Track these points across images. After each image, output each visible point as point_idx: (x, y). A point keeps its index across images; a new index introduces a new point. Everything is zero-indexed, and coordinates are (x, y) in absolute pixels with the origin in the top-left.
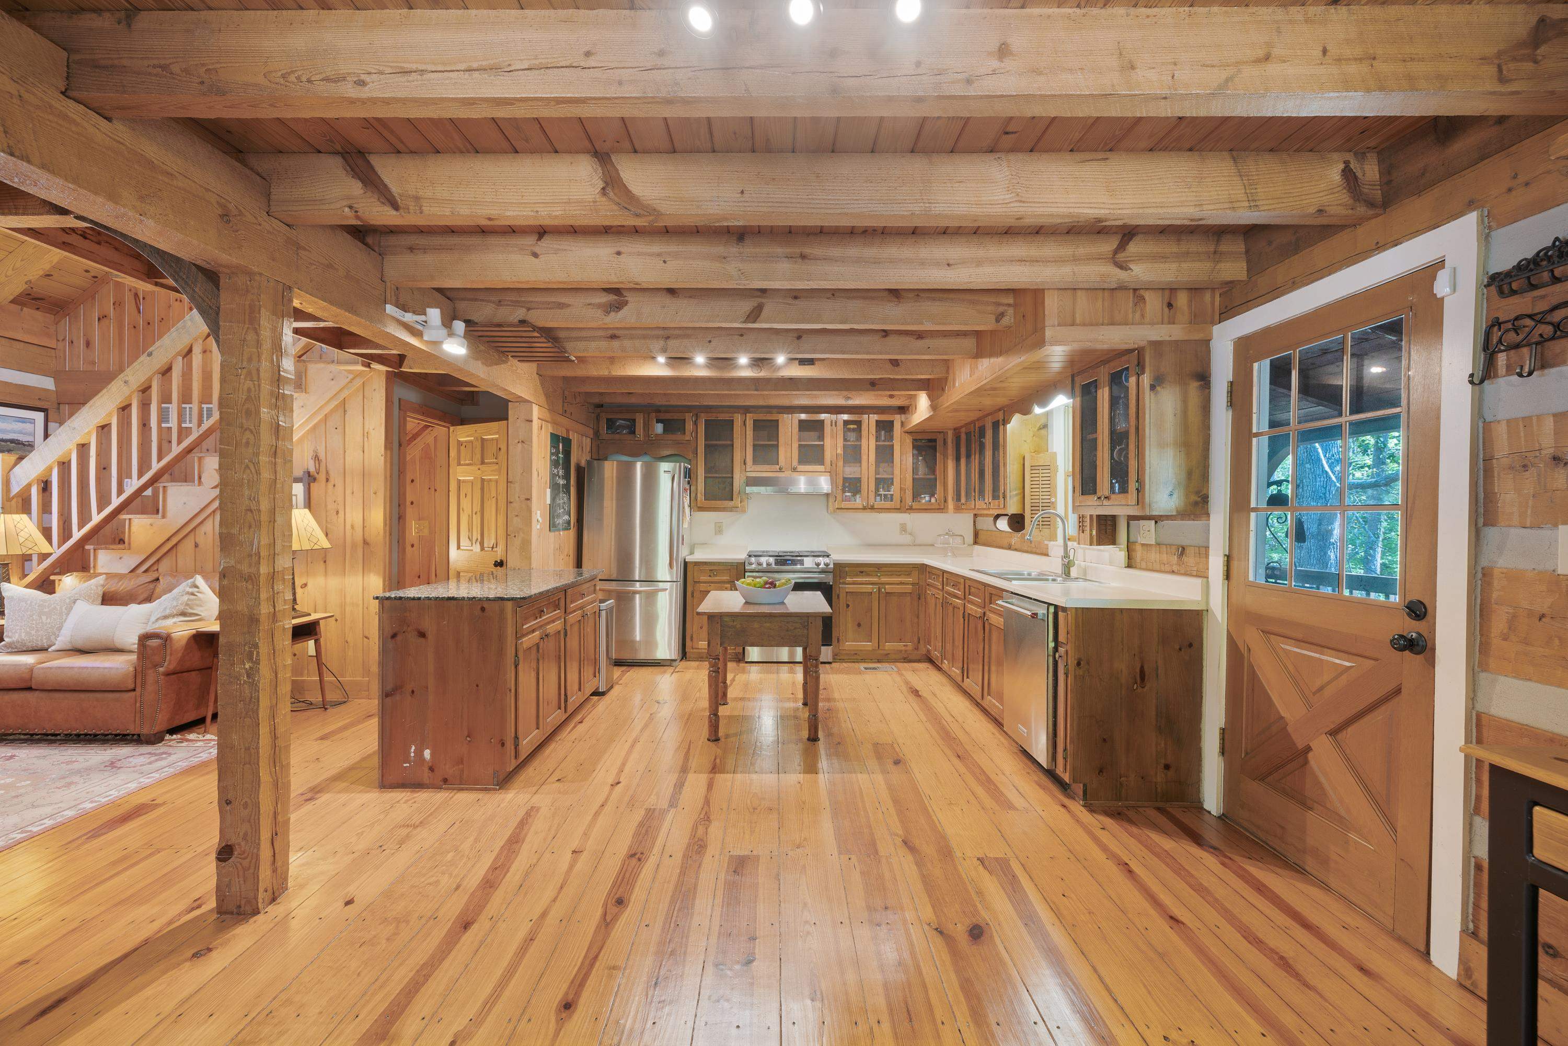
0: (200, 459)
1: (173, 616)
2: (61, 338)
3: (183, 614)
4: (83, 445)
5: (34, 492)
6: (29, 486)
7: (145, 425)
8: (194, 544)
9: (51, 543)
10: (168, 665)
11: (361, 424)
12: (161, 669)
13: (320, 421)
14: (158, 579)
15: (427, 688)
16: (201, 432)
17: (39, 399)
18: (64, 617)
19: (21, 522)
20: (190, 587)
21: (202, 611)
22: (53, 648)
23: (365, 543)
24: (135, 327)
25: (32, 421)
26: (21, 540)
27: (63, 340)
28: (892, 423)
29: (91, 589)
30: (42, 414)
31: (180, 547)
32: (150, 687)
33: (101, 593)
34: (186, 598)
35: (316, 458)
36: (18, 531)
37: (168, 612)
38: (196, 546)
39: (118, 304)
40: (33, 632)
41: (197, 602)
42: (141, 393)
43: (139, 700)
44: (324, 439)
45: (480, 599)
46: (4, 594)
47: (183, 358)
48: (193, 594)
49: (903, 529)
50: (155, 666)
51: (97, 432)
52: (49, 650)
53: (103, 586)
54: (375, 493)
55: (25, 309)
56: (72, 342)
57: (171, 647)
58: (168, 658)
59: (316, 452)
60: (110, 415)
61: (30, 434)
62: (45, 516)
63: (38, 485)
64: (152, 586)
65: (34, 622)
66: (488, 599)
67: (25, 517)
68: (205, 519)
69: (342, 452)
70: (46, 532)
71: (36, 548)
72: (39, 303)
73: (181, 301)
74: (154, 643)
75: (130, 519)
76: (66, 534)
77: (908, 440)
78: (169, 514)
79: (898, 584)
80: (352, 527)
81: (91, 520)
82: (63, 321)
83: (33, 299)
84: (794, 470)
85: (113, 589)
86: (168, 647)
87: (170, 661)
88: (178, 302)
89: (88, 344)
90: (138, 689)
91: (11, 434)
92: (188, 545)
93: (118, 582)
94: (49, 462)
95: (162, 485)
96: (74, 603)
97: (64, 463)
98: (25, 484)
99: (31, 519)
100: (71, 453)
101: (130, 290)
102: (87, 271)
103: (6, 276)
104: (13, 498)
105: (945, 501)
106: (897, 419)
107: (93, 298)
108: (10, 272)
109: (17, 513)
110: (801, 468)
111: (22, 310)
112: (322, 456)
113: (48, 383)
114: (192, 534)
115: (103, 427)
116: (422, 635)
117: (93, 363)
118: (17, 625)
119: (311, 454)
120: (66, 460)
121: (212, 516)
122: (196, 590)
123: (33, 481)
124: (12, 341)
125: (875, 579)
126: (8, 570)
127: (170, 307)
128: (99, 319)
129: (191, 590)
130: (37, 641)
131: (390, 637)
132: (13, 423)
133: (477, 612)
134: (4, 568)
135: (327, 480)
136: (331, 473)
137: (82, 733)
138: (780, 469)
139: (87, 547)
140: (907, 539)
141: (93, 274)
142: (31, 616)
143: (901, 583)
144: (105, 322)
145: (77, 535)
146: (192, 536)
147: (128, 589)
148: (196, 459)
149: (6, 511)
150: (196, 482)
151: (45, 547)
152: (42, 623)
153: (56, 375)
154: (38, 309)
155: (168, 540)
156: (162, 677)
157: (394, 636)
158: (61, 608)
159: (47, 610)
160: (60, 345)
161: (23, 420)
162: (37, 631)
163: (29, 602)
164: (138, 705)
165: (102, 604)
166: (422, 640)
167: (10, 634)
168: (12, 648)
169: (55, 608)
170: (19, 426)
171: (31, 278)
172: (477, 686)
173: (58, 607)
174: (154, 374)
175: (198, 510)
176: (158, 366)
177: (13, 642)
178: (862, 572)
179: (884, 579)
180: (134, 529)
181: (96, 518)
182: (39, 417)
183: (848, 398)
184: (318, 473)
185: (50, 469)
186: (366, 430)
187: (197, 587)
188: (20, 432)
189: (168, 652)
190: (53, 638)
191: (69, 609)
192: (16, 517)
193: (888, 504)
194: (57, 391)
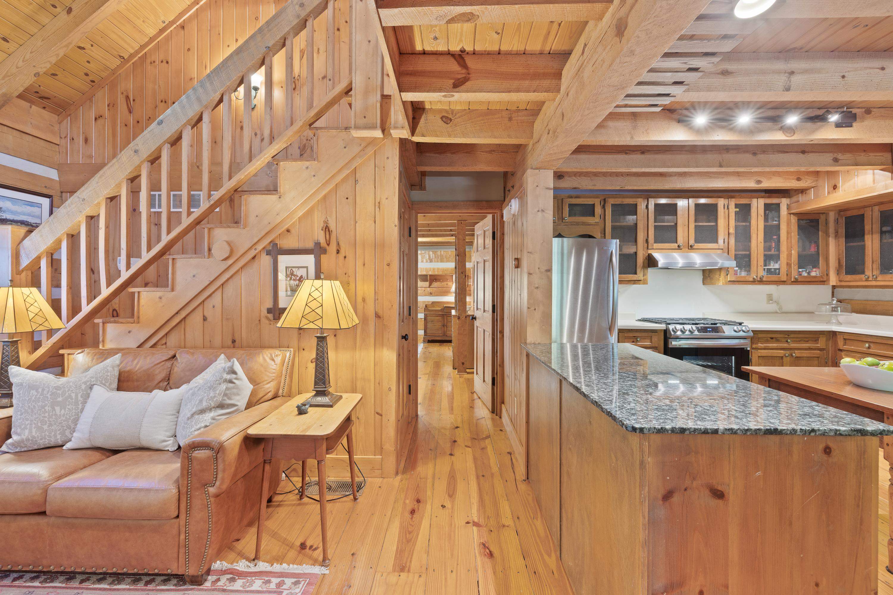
0: (210, 230)
1: (210, 409)
2: (63, 136)
3: (221, 406)
4: (92, 217)
5: (44, 264)
6: (38, 259)
7: (134, 211)
8: (202, 318)
9: (60, 317)
10: (221, 484)
11: (372, 196)
12: (212, 490)
13: (330, 191)
14: (174, 356)
15: (727, 587)
16: (212, 202)
17: (45, 187)
18: (80, 406)
19: (31, 295)
20: (228, 373)
21: (238, 401)
22: (68, 446)
23: (377, 316)
24: (126, 125)
25: (40, 206)
26: (31, 315)
27: (65, 137)
28: (778, 205)
29: (107, 371)
30: (48, 199)
31: (188, 321)
32: (198, 514)
33: (117, 374)
34: (224, 386)
35: (327, 229)
36: (28, 306)
37: (205, 404)
38: (205, 319)
39: (112, 105)
40: (45, 427)
41: (235, 391)
42: (149, 164)
43: (183, 529)
44: (334, 210)
45: (824, 434)
46: (12, 380)
47: (192, 128)
48: (231, 382)
49: (770, 298)
50: (205, 485)
51: (106, 204)
52: (64, 448)
53: (119, 366)
54: (388, 265)
55: (33, 106)
56: (73, 139)
57: (224, 461)
58: (220, 476)
59: (326, 222)
60: (119, 186)
61: (37, 217)
62: (55, 290)
63: (47, 257)
64: (169, 364)
65: (47, 415)
66: (838, 433)
67: (34, 290)
68: (214, 292)
69: (353, 223)
70: (56, 305)
71: (46, 324)
72: (45, 102)
73: (165, 102)
74: (201, 454)
75: (139, 292)
76: (75, 309)
77: (794, 220)
78: (179, 287)
79: (806, 349)
80: (364, 300)
81: (100, 293)
82: (65, 121)
83: (40, 98)
84: (691, 247)
85: (128, 369)
86: (220, 460)
87: (223, 479)
88: (163, 103)
89: (86, 140)
90: (183, 516)
91: (21, 216)
92: (197, 317)
93: (133, 361)
94: (58, 235)
95: (171, 257)
96: (91, 388)
97: (73, 236)
98: (34, 257)
99: (40, 292)
100: (80, 226)
101: (122, 93)
102: (87, 75)
103: (17, 68)
104: (23, 271)
105: (828, 275)
106: (784, 202)
107: (91, 100)
108: (20, 64)
109: (26, 286)
110: (697, 246)
111: (31, 107)
112: (332, 226)
113: (53, 174)
114: (201, 307)
115: (112, 199)
116: (719, 495)
117: (90, 157)
118: (27, 420)
119: (322, 225)
120: (74, 233)
121: (220, 290)
122: (234, 376)
123: (42, 254)
124: (22, 134)
125: (785, 345)
126: (17, 348)
127: (156, 107)
128: (96, 119)
129: (228, 377)
130: (50, 437)
131: (660, 496)
132: (24, 206)
133: (818, 455)
134: (13, 346)
135: (338, 252)
136: (341, 244)
137: (110, 571)
138: (679, 246)
139: (96, 321)
140: (773, 307)
141: (91, 78)
142: (43, 407)
143: (810, 349)
144: (100, 121)
145: (86, 309)
146: (200, 309)
147: (144, 368)
148: (206, 231)
149: (14, 284)
150: (206, 254)
151: (55, 322)
152: (56, 415)
153: (59, 168)
154: (44, 108)
155: (177, 313)
156: (212, 499)
157: (667, 496)
158: (77, 395)
159: (60, 399)
160: (63, 142)
161: (32, 204)
162: (50, 425)
163: (40, 390)
164: (182, 537)
165: (119, 389)
166: (720, 502)
167: (19, 430)
168: (21, 447)
169: (70, 396)
170: (29, 209)
171: (40, 70)
172: (817, 585)
173: (73, 395)
174: (164, 143)
175: (208, 283)
176: (168, 135)
177: (23, 441)
178: (772, 338)
179: (793, 345)
180: (142, 302)
181: (105, 292)
182: (45, 202)
183: (759, 182)
184: (328, 245)
185: (58, 242)
186: (378, 200)
187: (234, 373)
188: (29, 215)
189: (221, 467)
190: (67, 433)
191: (87, 397)
192: (26, 290)
193: (774, 278)
194: (60, 182)
